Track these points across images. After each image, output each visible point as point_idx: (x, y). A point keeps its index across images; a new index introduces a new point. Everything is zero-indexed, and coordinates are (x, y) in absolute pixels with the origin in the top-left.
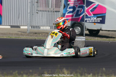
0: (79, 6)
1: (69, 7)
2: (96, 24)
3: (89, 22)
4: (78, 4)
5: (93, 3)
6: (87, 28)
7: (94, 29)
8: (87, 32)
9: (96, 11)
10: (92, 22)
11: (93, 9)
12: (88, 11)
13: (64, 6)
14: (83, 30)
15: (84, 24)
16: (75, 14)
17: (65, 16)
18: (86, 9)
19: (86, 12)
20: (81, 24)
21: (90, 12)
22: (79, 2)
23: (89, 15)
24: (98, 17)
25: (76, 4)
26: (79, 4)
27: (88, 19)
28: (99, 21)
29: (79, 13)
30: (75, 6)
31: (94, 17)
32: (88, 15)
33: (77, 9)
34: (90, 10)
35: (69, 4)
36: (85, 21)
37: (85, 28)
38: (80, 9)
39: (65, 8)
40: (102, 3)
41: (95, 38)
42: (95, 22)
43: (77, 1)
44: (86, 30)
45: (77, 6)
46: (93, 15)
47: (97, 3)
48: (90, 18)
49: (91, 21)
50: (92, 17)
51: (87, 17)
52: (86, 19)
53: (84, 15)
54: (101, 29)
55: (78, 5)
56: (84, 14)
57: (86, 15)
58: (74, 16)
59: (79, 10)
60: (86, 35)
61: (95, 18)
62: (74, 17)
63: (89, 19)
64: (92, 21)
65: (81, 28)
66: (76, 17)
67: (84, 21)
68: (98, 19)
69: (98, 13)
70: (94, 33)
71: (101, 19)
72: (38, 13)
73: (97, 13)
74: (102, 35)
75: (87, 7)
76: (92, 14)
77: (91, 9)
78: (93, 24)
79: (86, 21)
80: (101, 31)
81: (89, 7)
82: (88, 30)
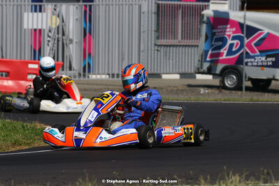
0: (233, 37)
1: (216, 39)
2: (265, 68)
3: (252, 66)
4: (231, 33)
5: (259, 30)
6: (248, 76)
7: (258, 78)
8: (249, 84)
9: (265, 45)
10: (257, 66)
11: (259, 41)
12: (249, 45)
13: (207, 38)
14: (242, 81)
15: (243, 69)
16: (226, 52)
17: (209, 56)
18: (246, 41)
19: (246, 48)
20: (236, 70)
21: (254, 47)
22: (234, 29)
23: (252, 52)
24: (268, 56)
25: (227, 33)
26: (234, 32)
27: (249, 60)
28: (271, 63)
29: (234, 49)
30: (227, 37)
31: (262, 56)
32: (249, 52)
33: (230, 42)
34: (253, 44)
35: (215, 33)
36: (244, 64)
37: (246, 77)
38: (235, 42)
39: (208, 41)
40: (276, 31)
41: (263, 94)
42: (262, 66)
43: (230, 28)
44: (247, 79)
45: (229, 36)
46: (258, 53)
47: (266, 31)
48: (253, 57)
49: (256, 64)
50: (258, 56)
51: (248, 56)
52: (246, 60)
53: (242, 53)
54: (274, 77)
55: (232, 35)
56: (242, 50)
57: (247, 53)
58: (225, 54)
59: (233, 44)
60: (248, 89)
61: (264, 59)
62: (224, 57)
63: (253, 60)
64: (257, 62)
65: (237, 76)
66: (228, 57)
67: (242, 64)
68: (269, 59)
69: (269, 49)
70: (261, 85)
71: (274, 59)
72: (158, 50)
73: (265, 49)
74: (275, 88)
75: (248, 39)
76: (257, 51)
77: (255, 42)
78: (260, 68)
79: (247, 63)
80: (273, 82)
81: (251, 38)
82: (250, 79)
